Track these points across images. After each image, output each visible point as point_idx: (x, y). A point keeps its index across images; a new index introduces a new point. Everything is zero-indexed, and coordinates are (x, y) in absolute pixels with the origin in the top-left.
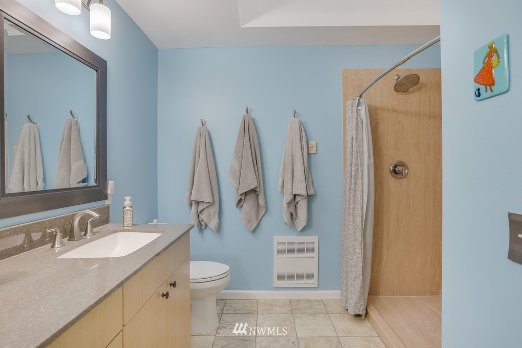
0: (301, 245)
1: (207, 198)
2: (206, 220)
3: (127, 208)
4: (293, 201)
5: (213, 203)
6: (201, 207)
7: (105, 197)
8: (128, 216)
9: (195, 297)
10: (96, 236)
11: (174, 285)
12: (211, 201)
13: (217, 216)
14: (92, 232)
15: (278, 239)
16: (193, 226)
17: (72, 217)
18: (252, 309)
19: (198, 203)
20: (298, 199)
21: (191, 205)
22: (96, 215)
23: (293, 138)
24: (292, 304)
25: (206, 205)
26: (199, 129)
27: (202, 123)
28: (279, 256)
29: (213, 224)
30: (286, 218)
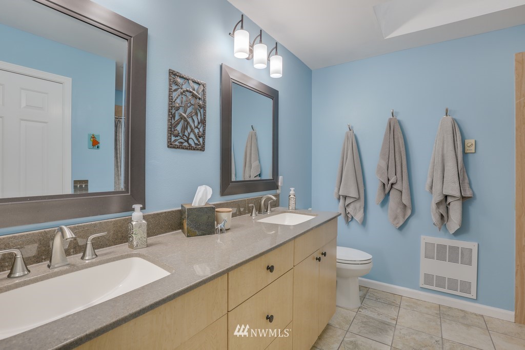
0: (454, 249)
1: (353, 193)
2: (352, 213)
3: (292, 196)
4: (444, 202)
5: (359, 198)
6: (348, 201)
7: (277, 188)
8: (292, 202)
9: (341, 275)
10: (273, 213)
11: (325, 254)
12: (357, 197)
13: (362, 210)
14: (271, 210)
15: (425, 239)
16: (340, 214)
17: (260, 199)
18: (395, 302)
19: (345, 197)
20: (449, 200)
21: (339, 199)
22: (274, 198)
23: (443, 137)
24: (441, 309)
25: (352, 200)
26: (347, 133)
27: (350, 128)
28: (426, 257)
29: (359, 216)
30: (435, 218)
